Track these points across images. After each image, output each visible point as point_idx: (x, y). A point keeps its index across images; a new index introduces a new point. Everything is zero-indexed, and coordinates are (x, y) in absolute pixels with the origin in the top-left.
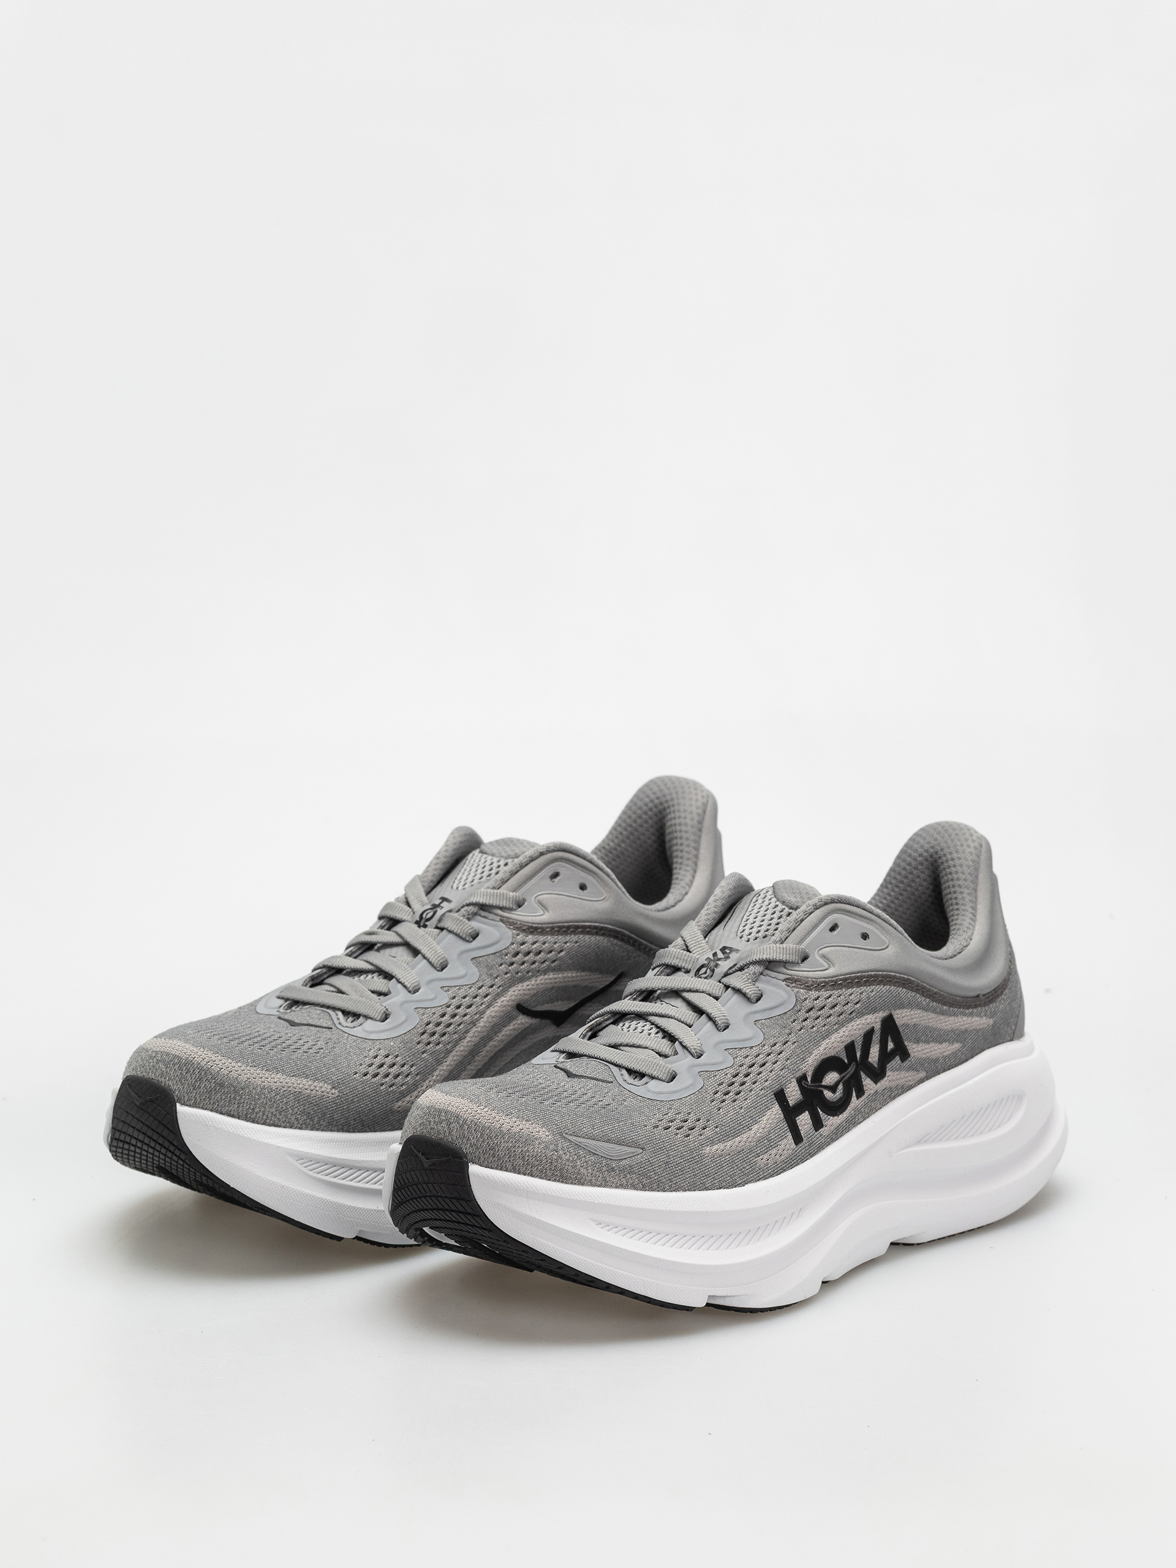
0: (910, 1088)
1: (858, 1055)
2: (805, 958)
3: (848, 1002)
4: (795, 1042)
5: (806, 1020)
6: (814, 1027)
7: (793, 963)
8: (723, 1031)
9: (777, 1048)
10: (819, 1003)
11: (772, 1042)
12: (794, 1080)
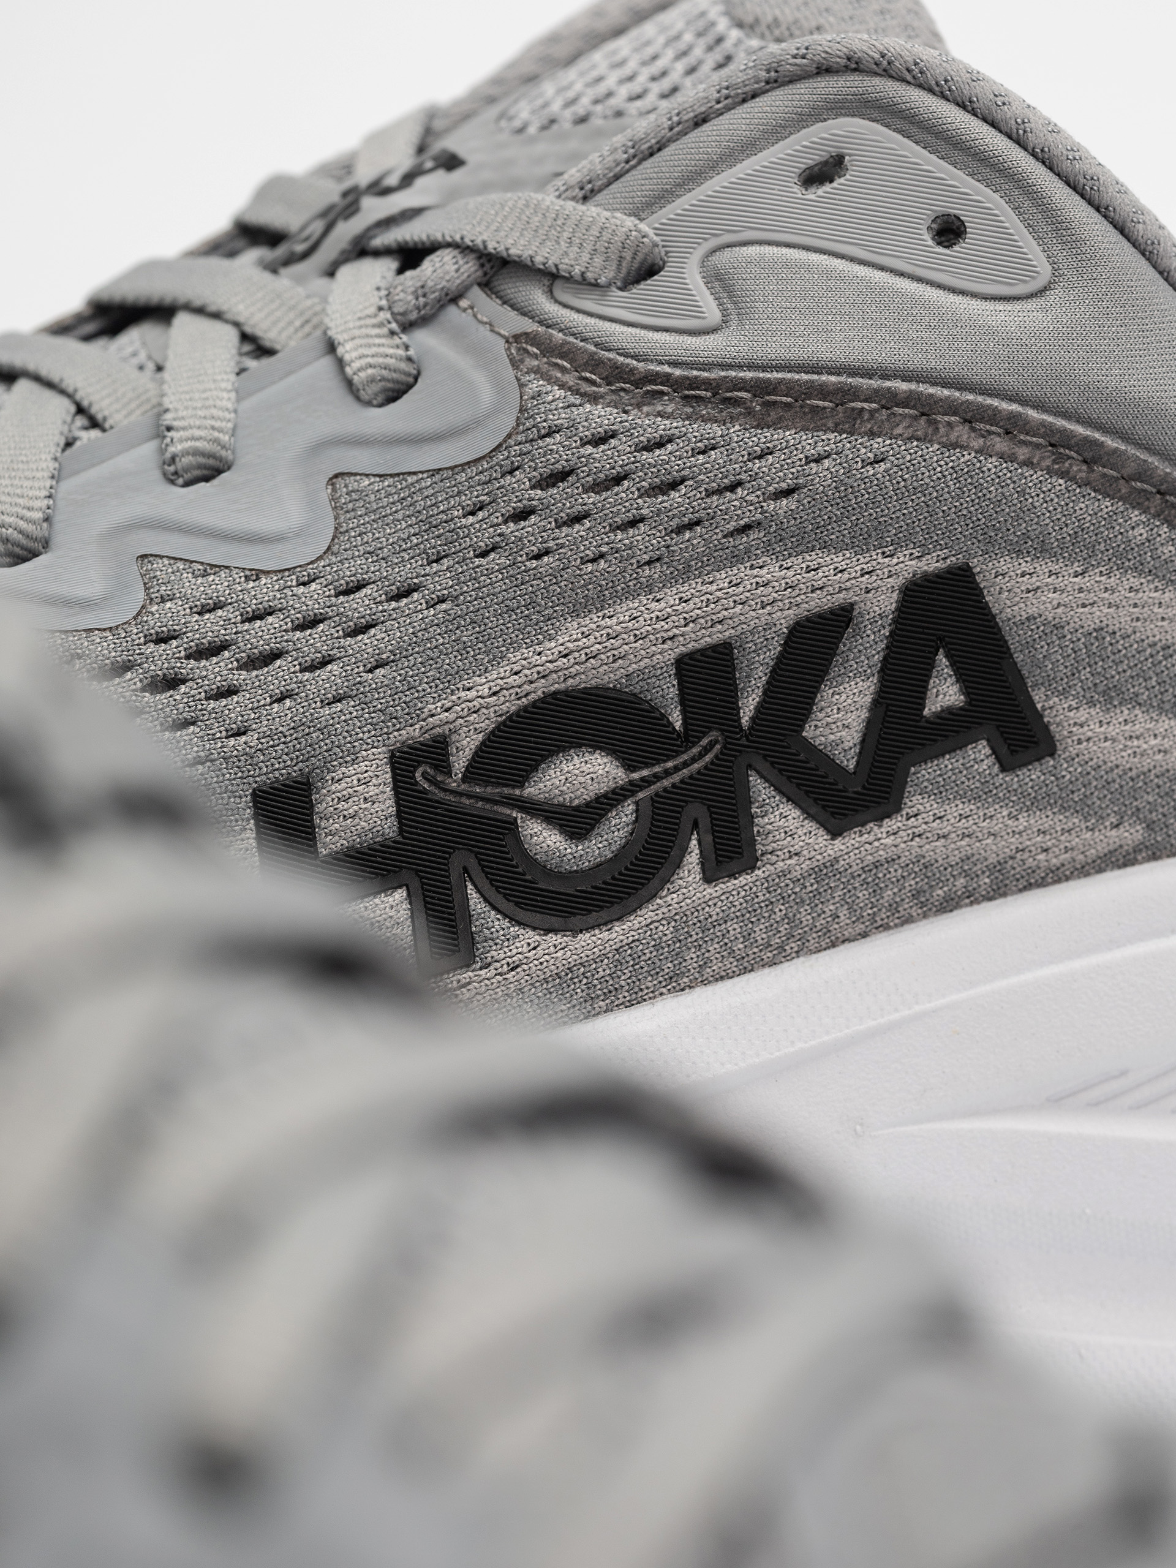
0: (1056, 876)
1: (748, 706)
2: (649, 270)
3: (740, 484)
4: (442, 600)
5: (521, 515)
6: (547, 552)
7: (587, 284)
8: (187, 484)
9: (359, 605)
10: (603, 462)
11: (349, 572)
12: (381, 753)
